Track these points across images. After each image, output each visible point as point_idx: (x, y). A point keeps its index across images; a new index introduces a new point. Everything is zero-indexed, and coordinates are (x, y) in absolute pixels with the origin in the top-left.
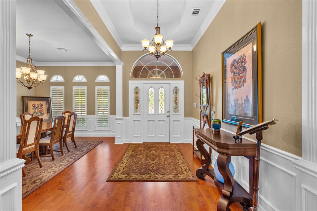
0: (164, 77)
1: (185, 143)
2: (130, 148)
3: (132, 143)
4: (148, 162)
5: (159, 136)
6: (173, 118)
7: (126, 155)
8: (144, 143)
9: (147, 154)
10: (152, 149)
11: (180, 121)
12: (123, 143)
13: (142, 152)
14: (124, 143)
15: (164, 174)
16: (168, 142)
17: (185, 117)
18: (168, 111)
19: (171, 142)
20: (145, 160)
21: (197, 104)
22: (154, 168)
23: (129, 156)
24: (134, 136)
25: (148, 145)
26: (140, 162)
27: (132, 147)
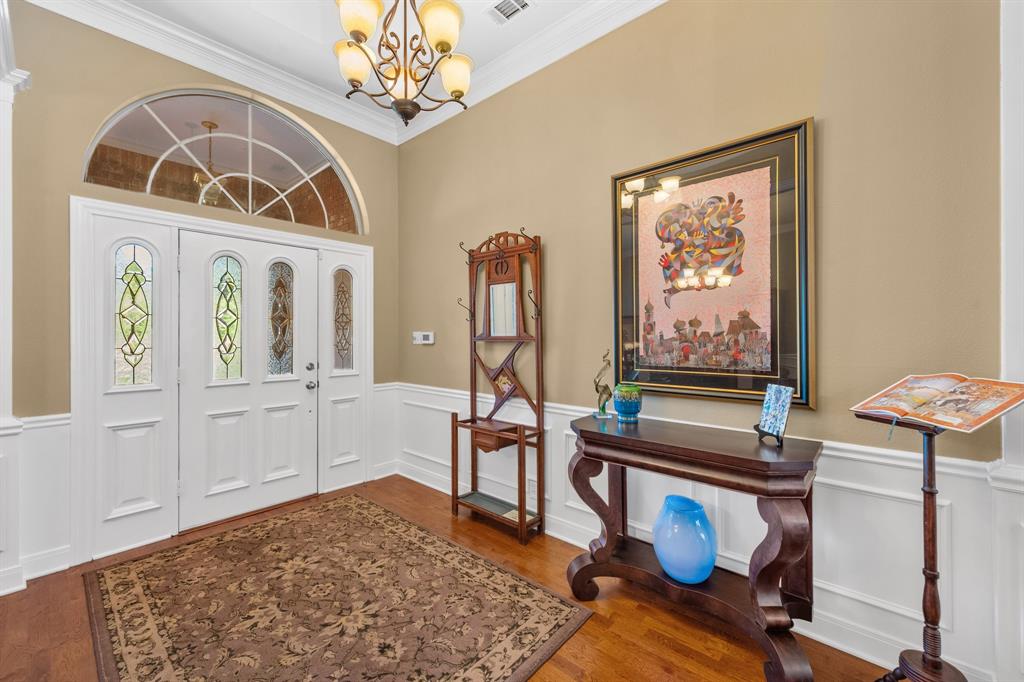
0: (287, 218)
1: (376, 478)
2: (114, 598)
3: (96, 557)
4: (328, 631)
5: (271, 476)
6: (329, 392)
7: (131, 663)
8: (182, 534)
9: (275, 589)
10: (266, 550)
11: (357, 401)
12: (23, 586)
13: (233, 588)
14: (30, 583)
15: (473, 655)
16: (313, 491)
17: (376, 382)
18: (308, 365)
19: (326, 491)
20: (301, 629)
21: (435, 334)
22: (400, 651)
23: (160, 652)
24: (116, 513)
25: (228, 538)
26: (288, 660)
27: (128, 585)
